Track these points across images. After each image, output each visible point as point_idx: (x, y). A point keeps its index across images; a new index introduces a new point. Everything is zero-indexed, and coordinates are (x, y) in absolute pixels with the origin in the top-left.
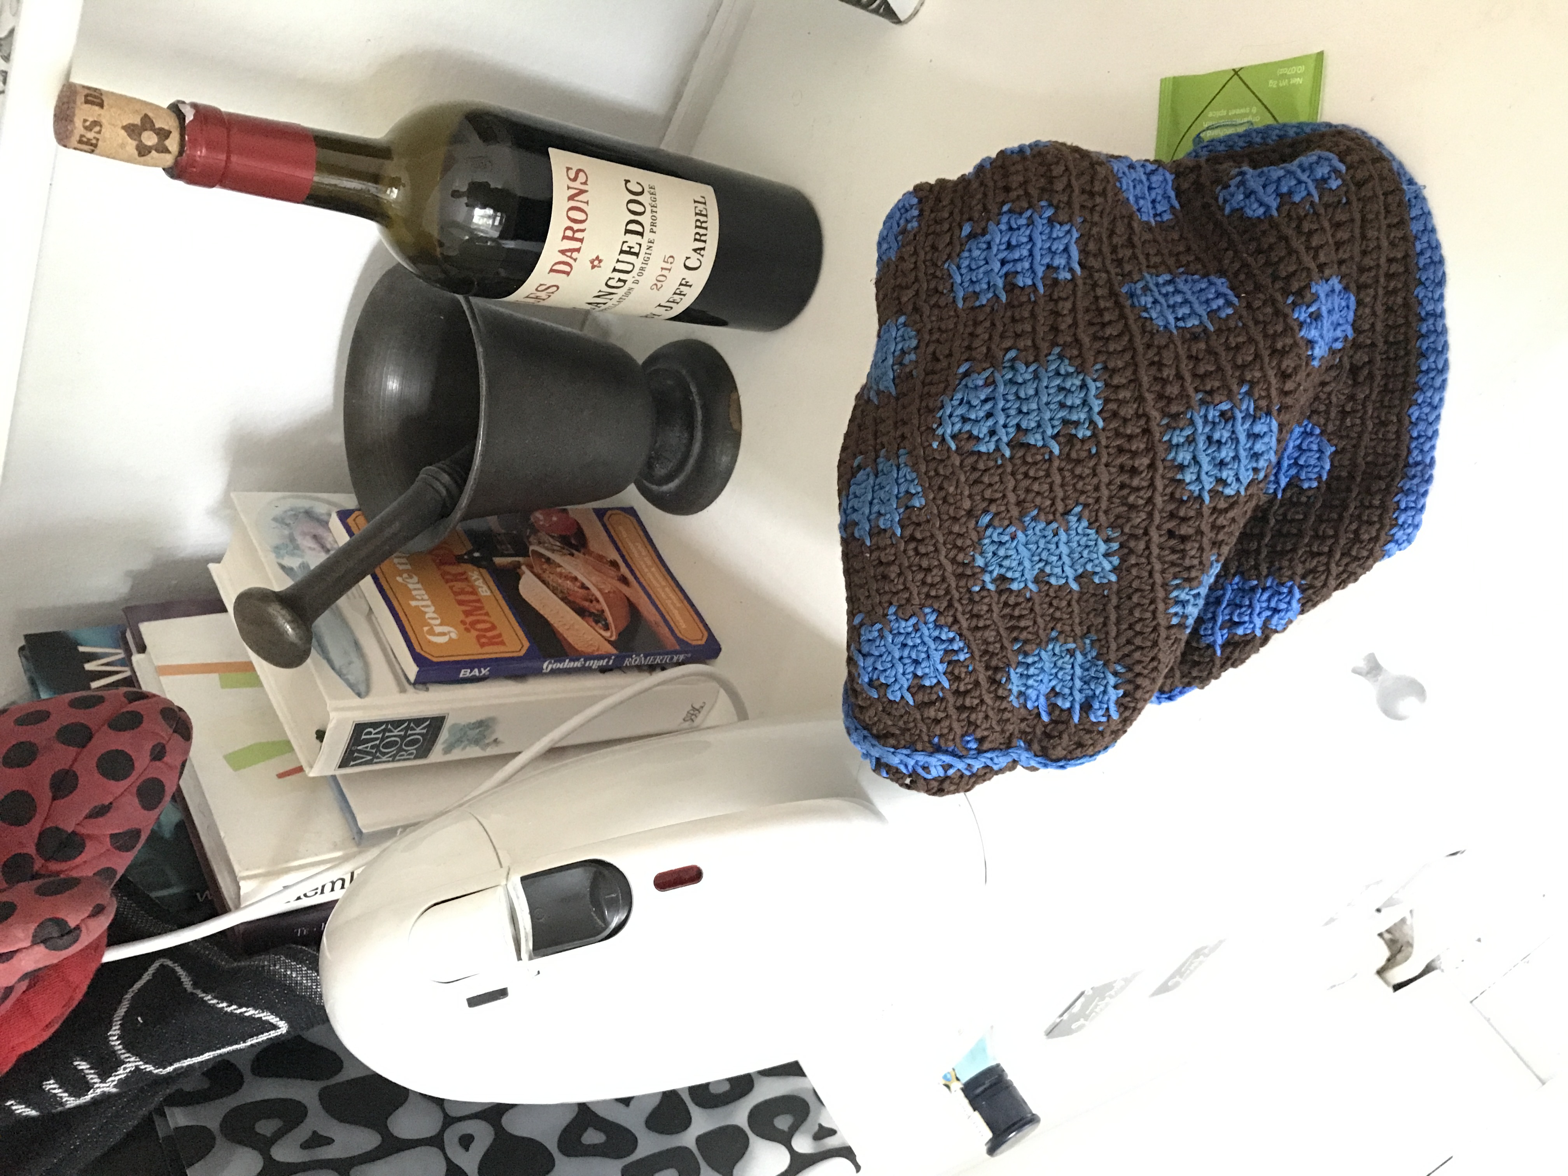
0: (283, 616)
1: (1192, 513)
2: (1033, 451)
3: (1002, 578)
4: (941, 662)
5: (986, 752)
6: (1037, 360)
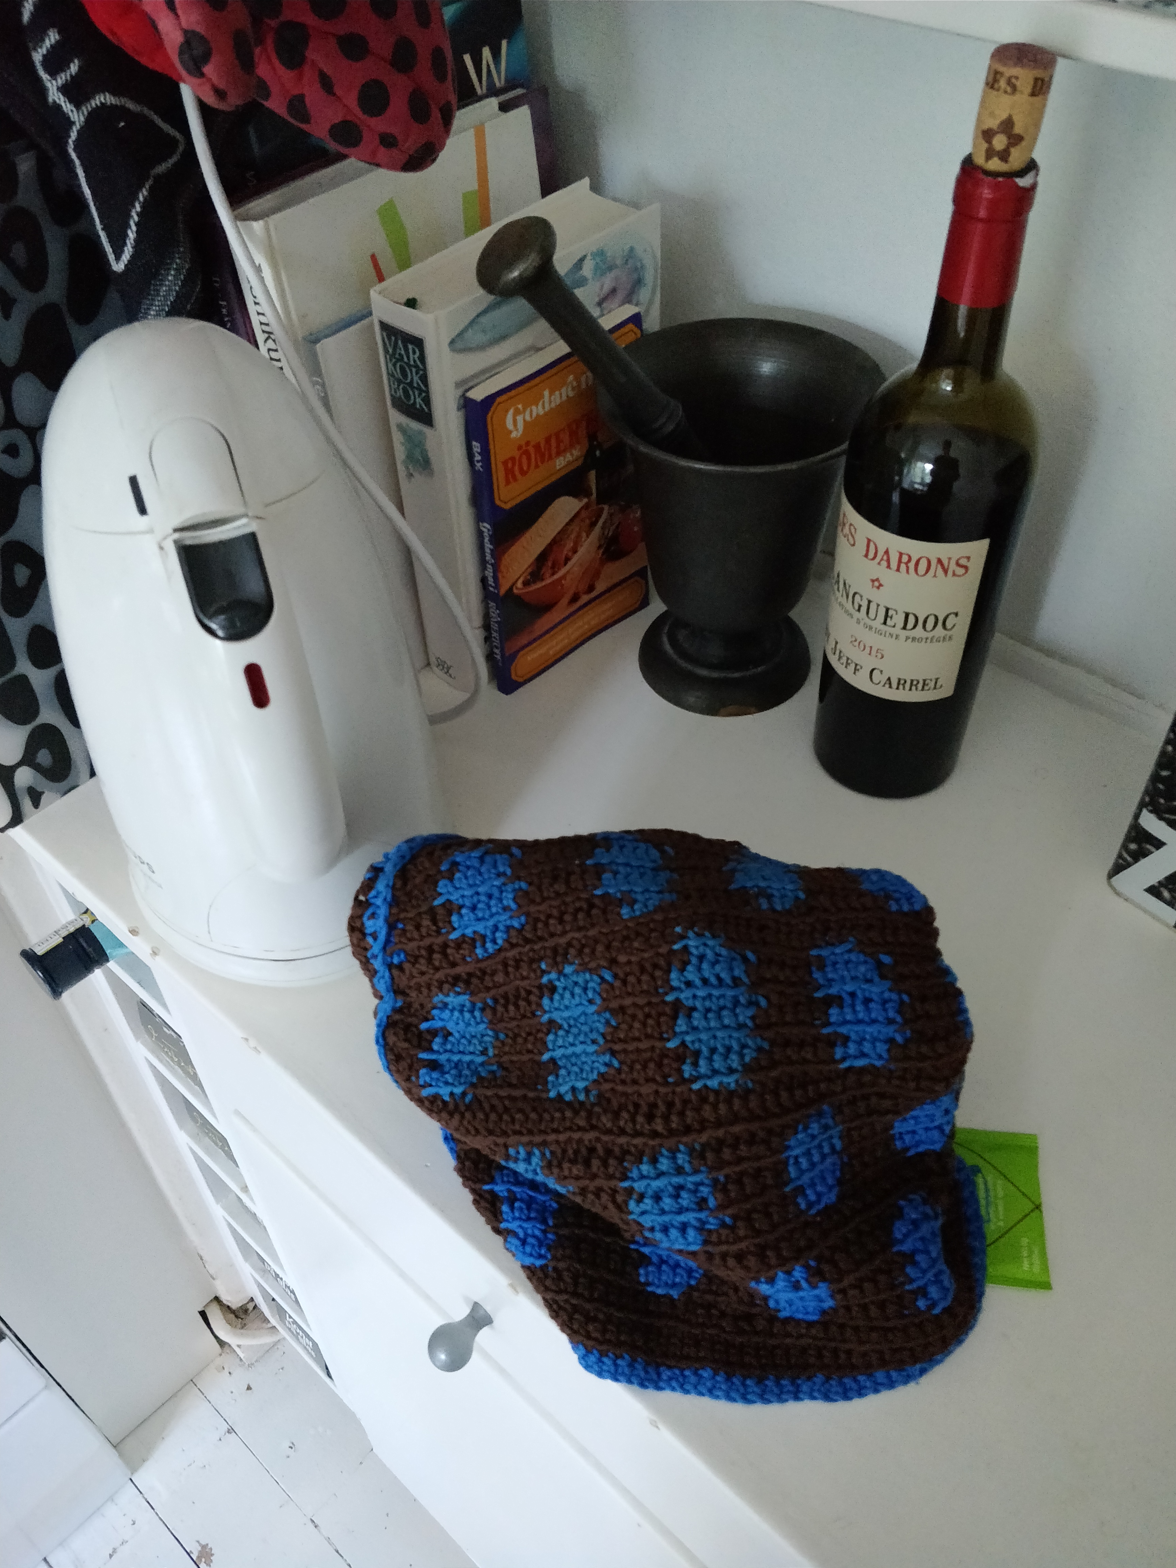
0: (525, 270)
1: (611, 1170)
2: (670, 1023)
3: (553, 989)
4: (475, 932)
5: (390, 972)
6: (757, 1027)
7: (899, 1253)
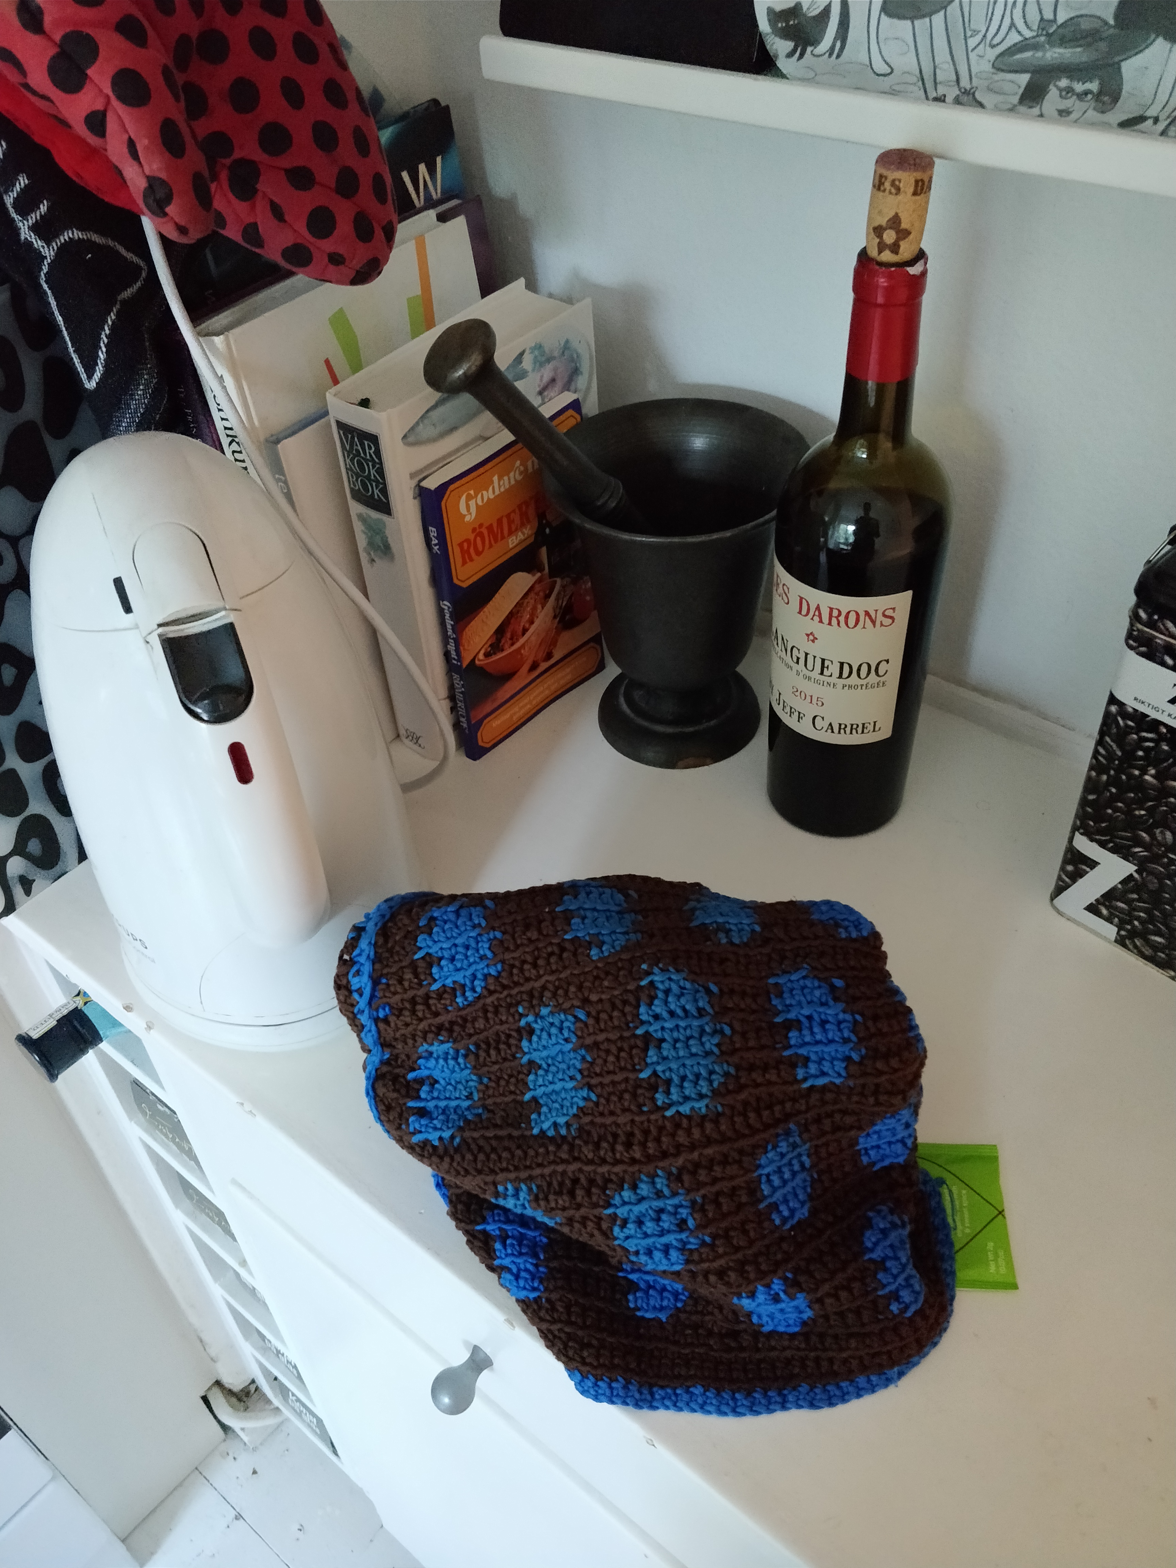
0: (470, 367)
1: (594, 1199)
2: (642, 1055)
3: (531, 1032)
4: (454, 982)
5: (376, 1025)
6: (722, 1053)
7: (871, 1260)
